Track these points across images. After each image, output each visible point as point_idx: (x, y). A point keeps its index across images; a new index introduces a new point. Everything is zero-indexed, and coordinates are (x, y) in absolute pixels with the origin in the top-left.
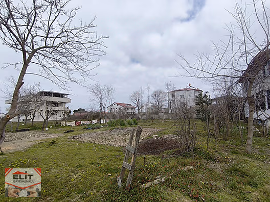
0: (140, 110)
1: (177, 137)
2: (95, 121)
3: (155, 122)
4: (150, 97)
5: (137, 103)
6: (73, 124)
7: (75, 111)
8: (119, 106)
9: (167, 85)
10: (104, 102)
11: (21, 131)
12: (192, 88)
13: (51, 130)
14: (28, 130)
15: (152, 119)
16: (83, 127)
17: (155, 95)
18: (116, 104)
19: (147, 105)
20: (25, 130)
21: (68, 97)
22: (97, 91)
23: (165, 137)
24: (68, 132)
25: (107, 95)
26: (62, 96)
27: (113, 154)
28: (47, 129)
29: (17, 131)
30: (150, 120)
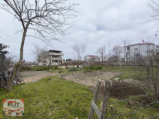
0: (104, 59)
1: (137, 82)
2: (76, 66)
3: (115, 67)
4: (111, 51)
5: (101, 55)
6: (64, 67)
7: (67, 60)
8: (90, 57)
9: (124, 42)
10: (81, 55)
11: (39, 70)
12: (144, 43)
13: (53, 70)
14: (42, 70)
15: (113, 65)
16: (69, 69)
17: (114, 49)
18: (88, 56)
19: (108, 56)
20: (41, 70)
21: (62, 52)
22: (76, 48)
23: (126, 81)
24: (60, 72)
25: (82, 50)
26: (59, 52)
27: (83, 93)
28: (51, 70)
29: (38, 71)
30: (111, 66)
